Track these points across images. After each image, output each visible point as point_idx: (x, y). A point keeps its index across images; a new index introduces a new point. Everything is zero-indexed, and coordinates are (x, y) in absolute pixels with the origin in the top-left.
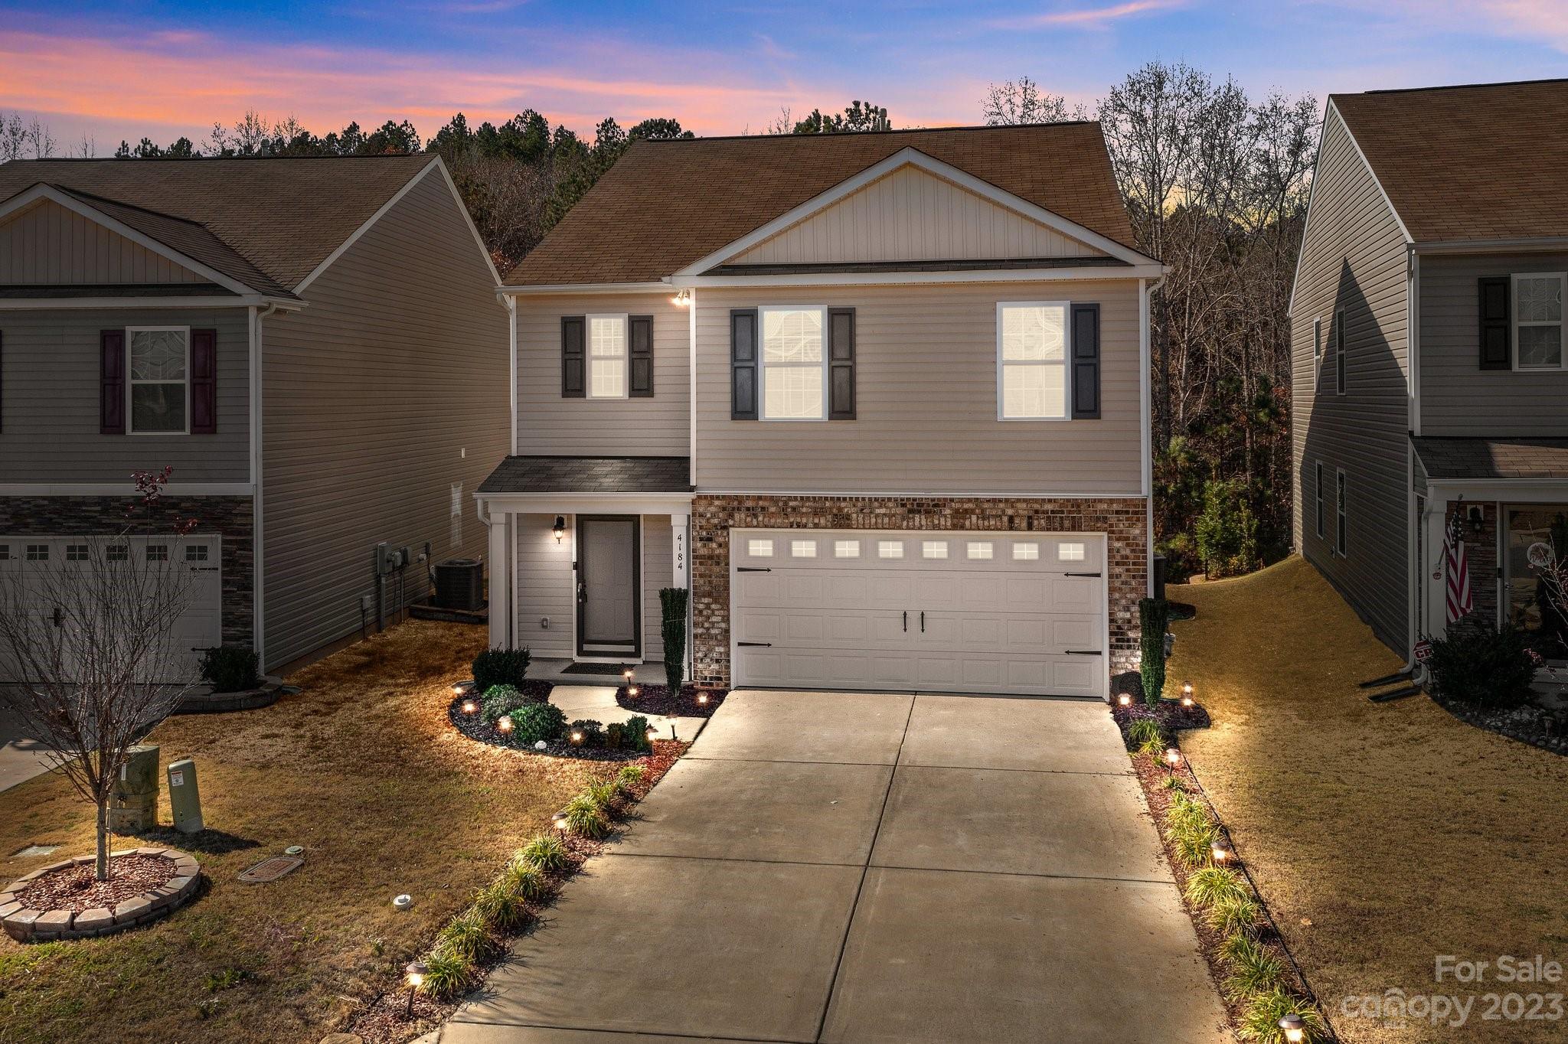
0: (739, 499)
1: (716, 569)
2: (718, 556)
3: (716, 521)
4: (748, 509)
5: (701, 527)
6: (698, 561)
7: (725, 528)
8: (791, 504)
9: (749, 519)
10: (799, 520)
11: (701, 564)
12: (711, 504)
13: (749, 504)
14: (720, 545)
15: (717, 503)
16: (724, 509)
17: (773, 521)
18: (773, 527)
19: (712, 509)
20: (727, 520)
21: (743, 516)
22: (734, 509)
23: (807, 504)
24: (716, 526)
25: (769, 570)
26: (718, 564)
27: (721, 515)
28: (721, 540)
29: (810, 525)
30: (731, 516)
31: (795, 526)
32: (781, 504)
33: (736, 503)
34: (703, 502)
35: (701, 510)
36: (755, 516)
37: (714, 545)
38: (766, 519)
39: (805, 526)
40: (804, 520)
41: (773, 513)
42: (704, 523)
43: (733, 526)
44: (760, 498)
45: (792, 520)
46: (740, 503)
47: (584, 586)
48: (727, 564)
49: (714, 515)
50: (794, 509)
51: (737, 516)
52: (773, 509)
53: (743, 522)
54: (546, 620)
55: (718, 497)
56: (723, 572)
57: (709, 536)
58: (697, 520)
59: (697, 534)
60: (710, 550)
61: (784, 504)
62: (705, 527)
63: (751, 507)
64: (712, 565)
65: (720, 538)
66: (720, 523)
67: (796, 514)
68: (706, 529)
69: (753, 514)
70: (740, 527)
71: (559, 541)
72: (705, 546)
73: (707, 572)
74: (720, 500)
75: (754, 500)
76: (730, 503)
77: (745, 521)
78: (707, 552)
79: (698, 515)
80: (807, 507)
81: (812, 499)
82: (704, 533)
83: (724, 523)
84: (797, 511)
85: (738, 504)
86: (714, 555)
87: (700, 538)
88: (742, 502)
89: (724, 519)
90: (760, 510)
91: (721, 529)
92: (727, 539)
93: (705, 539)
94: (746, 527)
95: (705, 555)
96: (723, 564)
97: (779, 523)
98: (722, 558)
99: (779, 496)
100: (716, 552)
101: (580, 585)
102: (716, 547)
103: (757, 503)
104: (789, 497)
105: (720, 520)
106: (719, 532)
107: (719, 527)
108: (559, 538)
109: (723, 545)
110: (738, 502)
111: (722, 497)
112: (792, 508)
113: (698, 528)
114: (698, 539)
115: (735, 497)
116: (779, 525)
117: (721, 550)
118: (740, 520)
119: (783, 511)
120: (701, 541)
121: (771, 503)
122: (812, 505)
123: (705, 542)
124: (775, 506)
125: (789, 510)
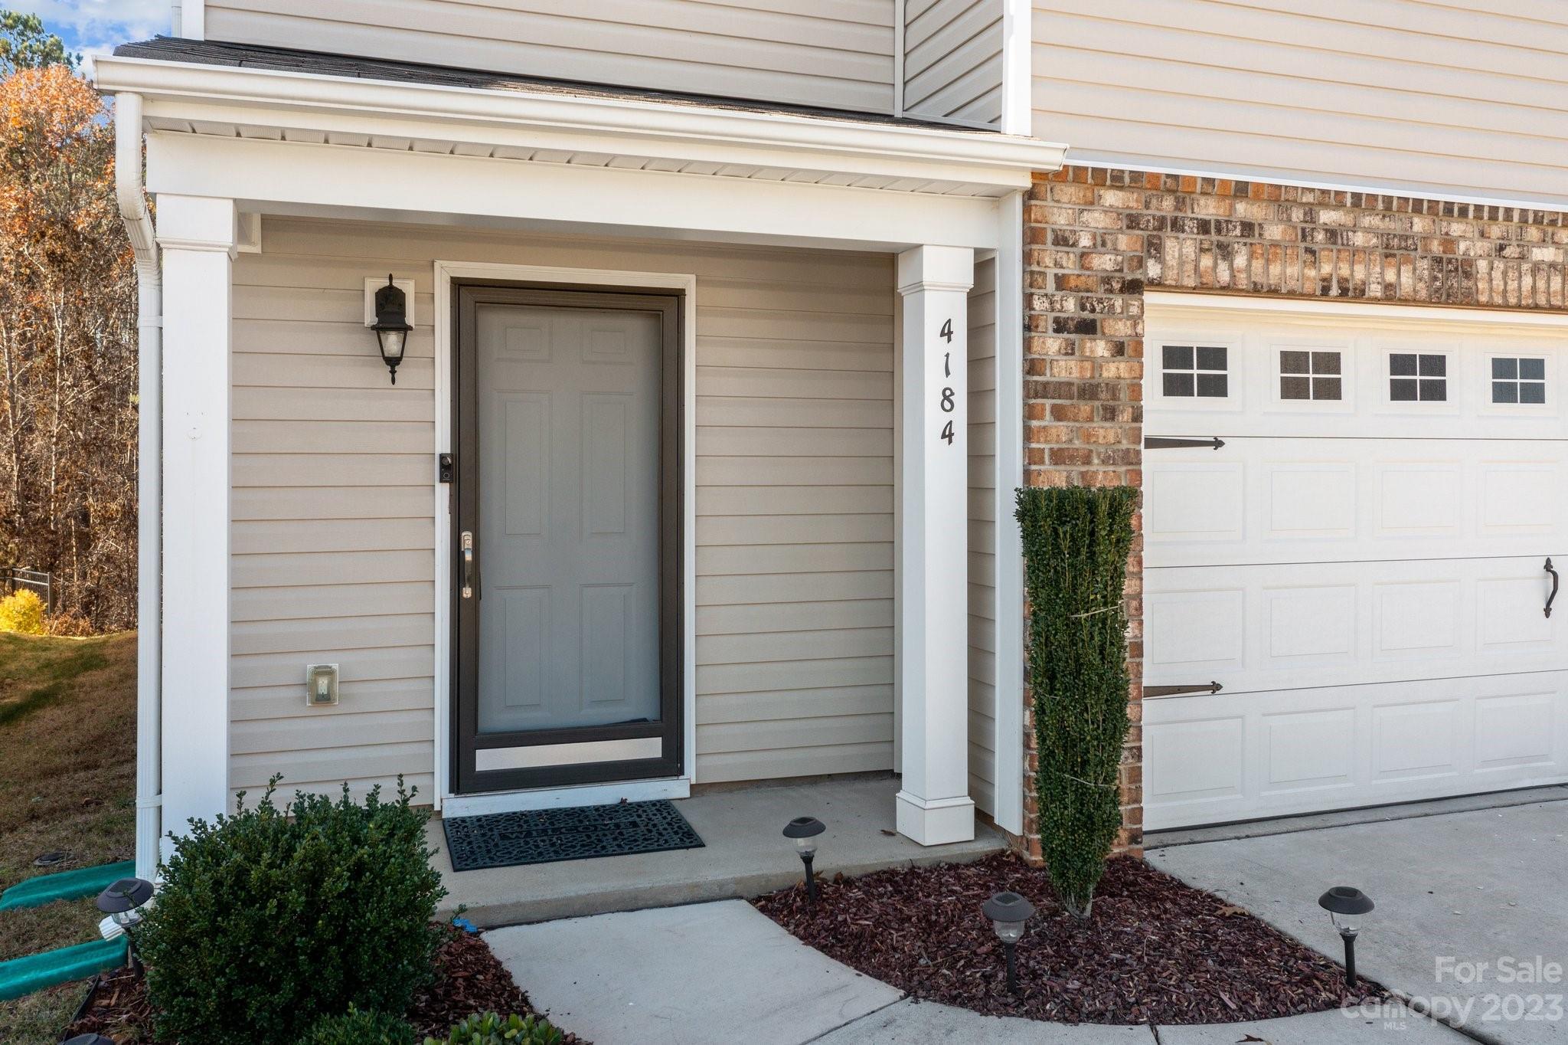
0: (1178, 188)
1: (1106, 433)
2: (1113, 389)
3: (1105, 262)
4: (1204, 227)
5: (1061, 282)
6: (1048, 403)
7: (1134, 287)
8: (1327, 217)
9: (1206, 261)
10: (1345, 271)
11: (1059, 414)
12: (1091, 203)
13: (1208, 209)
15: (1112, 198)
16: (1133, 222)
17: (1275, 270)
18: (1274, 292)
19: (1096, 219)
20: (1140, 263)
21: (1189, 249)
22: (1161, 223)
23: (1367, 221)
24: (1107, 280)
25: (1217, 443)
26: (1110, 414)
27: (1123, 241)
28: (1121, 329)
29: (1375, 290)
30: (1154, 247)
31: (1335, 291)
32: (1297, 215)
33: (1168, 205)
34: (1069, 193)
35: (1060, 219)
36: (1225, 251)
37: (1100, 348)
38: (1258, 265)
39: (1360, 294)
40: (1360, 273)
41: (1275, 245)
42: (1070, 265)
43: (1158, 285)
44: (1241, 190)
45: (1326, 269)
46: (1180, 204)
48: (1137, 417)
49: (1101, 242)
50: (1332, 234)
51: (1171, 247)
52: (1275, 232)
53: (1190, 267)
54: (329, 673)
55: (1117, 179)
56: (1125, 444)
57: (1086, 315)
58: (1048, 256)
59: (1047, 305)
60: (1088, 365)
61: (1305, 214)
62: (1073, 283)
63: (1213, 218)
64: (1091, 419)
65: (1120, 325)
66: (1121, 270)
67: (1339, 251)
68: (1077, 289)
69: (1220, 246)
70: (1179, 288)
71: (393, 372)
72: (1070, 351)
73: (1077, 444)
74: (1121, 188)
75: (1223, 197)
76: (1154, 202)
77: (1196, 268)
78: (1075, 374)
79: (1050, 237)
80: (1367, 230)
81: (1380, 206)
82: (1070, 306)
83: (1132, 270)
84: (1340, 241)
85: (1177, 208)
86: (1098, 385)
87: (1056, 320)
88: (1188, 200)
89: (1131, 258)
90: (1238, 232)
91: (1121, 291)
92: (1139, 330)
93: (1071, 325)
94: (1194, 290)
95: (1070, 384)
96: (1126, 416)
97: (1291, 277)
98: (1124, 395)
99: (1296, 188)
100: (1105, 374)
101: (467, 538)
102: (1107, 354)
103: (1232, 207)
104: (1323, 192)
105: (1120, 258)
106: (1118, 303)
107: (1117, 286)
108: (393, 362)
109: (1129, 350)
110: (1177, 199)
111: (1127, 180)
112: (1326, 231)
113: (1051, 286)
114: (1051, 326)
115: (1169, 181)
116: (1293, 285)
117: (1122, 366)
118: (1182, 263)
119: (1304, 237)
120: (1057, 331)
121: (1272, 209)
122: (1382, 225)
123: (1072, 336)
124: (1281, 221)
125: (1320, 236)
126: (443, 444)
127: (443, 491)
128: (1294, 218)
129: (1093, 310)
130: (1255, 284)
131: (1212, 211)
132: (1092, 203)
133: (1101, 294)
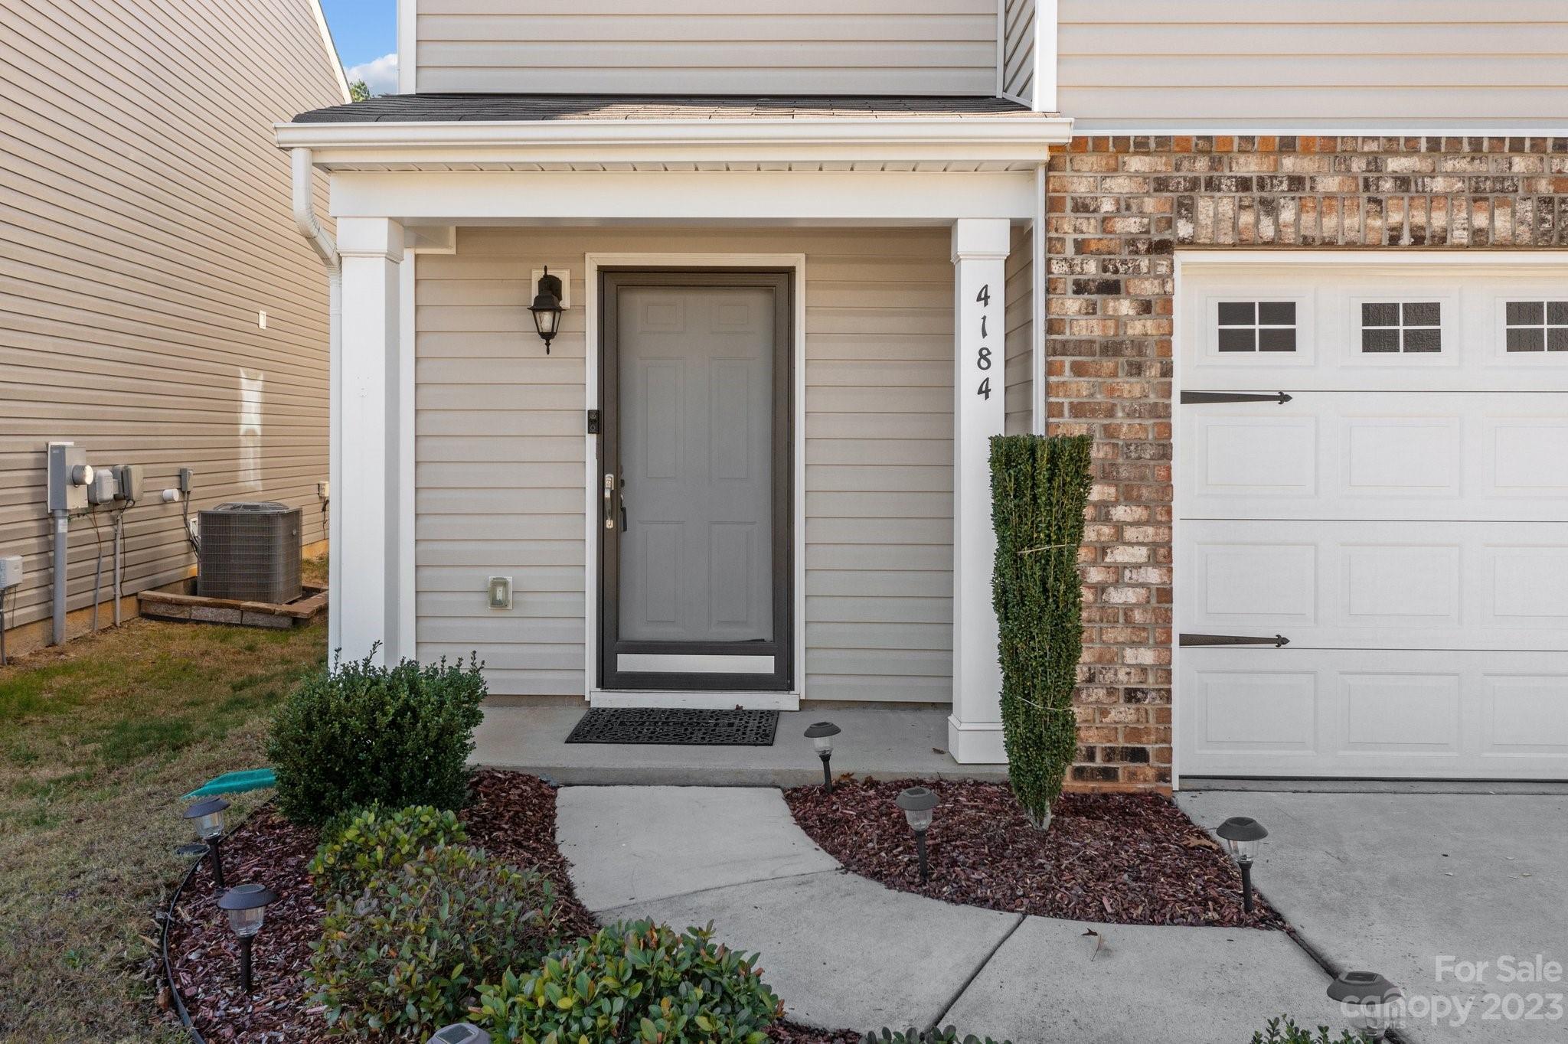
0: (1211, 148)
1: (1131, 387)
2: (1139, 345)
3: (1130, 225)
4: (1244, 184)
5: (1081, 247)
6: (1068, 360)
7: (1163, 248)
8: (1394, 164)
9: (1246, 218)
10: (1420, 218)
11: (1078, 370)
12: (1114, 170)
13: (1249, 166)
14: (1146, 307)
15: (1137, 163)
16: (1161, 184)
17: (1330, 223)
18: (1329, 245)
19: (1120, 185)
20: (1170, 223)
21: (1226, 207)
22: (1194, 183)
23: (1449, 165)
24: (1131, 242)
25: (1283, 398)
26: (1137, 369)
27: (1150, 204)
28: (1148, 288)
29: (1461, 236)
30: (1186, 208)
31: (1406, 239)
32: (1358, 165)
33: (1202, 166)
34: (1089, 162)
35: (1081, 187)
36: (1270, 207)
37: (1125, 307)
38: (1308, 219)
39: (1440, 242)
40: (1439, 220)
41: (1330, 197)
42: (1090, 229)
43: (1190, 244)
44: (1288, 145)
45: (1395, 218)
46: (1216, 163)
47: (620, 483)
48: (1167, 371)
49: (1125, 206)
50: (1403, 182)
51: (1205, 207)
52: (1330, 184)
53: (1227, 225)
54: (505, 584)
55: (1141, 145)
56: (1153, 398)
57: (1109, 276)
58: (1068, 224)
59: (1066, 268)
60: (1111, 323)
61: (1368, 163)
62: (1093, 247)
63: (1254, 176)
64: (1115, 375)
65: (1147, 284)
66: (1148, 232)
67: (1412, 198)
68: (1099, 252)
69: (1263, 202)
70: (1214, 246)
71: (548, 344)
72: (1091, 310)
73: (1099, 397)
74: (1147, 153)
75: (1267, 153)
76: (1186, 164)
77: (1235, 226)
78: (1097, 332)
79: (1069, 204)
80: (1448, 175)
81: (1466, 148)
82: (1092, 268)
83: (1159, 231)
84: (1413, 188)
85: (1212, 168)
86: (1122, 342)
87: (1076, 283)
88: (1226, 160)
89: (1159, 220)
90: (1285, 187)
91: (1148, 251)
92: (1168, 288)
93: (1092, 286)
94: (1234, 247)
95: (1092, 342)
96: (1154, 371)
97: (1351, 229)
98: (1151, 352)
99: (1356, 138)
100: (1130, 332)
101: (609, 479)
102: (1132, 312)
103: (1277, 164)
104: (1390, 139)
105: (1146, 221)
106: (1144, 263)
107: (1142, 247)
108: (548, 336)
109: (1156, 308)
110: (1212, 160)
111: (1153, 145)
112: (1396, 179)
113: (1070, 250)
114: (1070, 288)
115: (1201, 143)
116: (1352, 236)
117: (1149, 323)
118: (1217, 220)
119: (1367, 187)
120: (1076, 292)
121: (1326, 163)
122: (1469, 168)
123: (1094, 297)
124: (1338, 172)
125: (1387, 185)
126: (592, 403)
127: (592, 440)
128: (1355, 168)
129: (1116, 271)
130: (1305, 238)
131: (1253, 167)
132: (1116, 170)
133: (1125, 254)
